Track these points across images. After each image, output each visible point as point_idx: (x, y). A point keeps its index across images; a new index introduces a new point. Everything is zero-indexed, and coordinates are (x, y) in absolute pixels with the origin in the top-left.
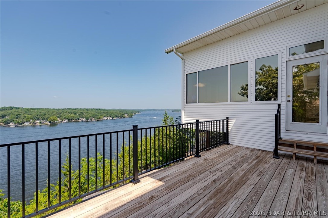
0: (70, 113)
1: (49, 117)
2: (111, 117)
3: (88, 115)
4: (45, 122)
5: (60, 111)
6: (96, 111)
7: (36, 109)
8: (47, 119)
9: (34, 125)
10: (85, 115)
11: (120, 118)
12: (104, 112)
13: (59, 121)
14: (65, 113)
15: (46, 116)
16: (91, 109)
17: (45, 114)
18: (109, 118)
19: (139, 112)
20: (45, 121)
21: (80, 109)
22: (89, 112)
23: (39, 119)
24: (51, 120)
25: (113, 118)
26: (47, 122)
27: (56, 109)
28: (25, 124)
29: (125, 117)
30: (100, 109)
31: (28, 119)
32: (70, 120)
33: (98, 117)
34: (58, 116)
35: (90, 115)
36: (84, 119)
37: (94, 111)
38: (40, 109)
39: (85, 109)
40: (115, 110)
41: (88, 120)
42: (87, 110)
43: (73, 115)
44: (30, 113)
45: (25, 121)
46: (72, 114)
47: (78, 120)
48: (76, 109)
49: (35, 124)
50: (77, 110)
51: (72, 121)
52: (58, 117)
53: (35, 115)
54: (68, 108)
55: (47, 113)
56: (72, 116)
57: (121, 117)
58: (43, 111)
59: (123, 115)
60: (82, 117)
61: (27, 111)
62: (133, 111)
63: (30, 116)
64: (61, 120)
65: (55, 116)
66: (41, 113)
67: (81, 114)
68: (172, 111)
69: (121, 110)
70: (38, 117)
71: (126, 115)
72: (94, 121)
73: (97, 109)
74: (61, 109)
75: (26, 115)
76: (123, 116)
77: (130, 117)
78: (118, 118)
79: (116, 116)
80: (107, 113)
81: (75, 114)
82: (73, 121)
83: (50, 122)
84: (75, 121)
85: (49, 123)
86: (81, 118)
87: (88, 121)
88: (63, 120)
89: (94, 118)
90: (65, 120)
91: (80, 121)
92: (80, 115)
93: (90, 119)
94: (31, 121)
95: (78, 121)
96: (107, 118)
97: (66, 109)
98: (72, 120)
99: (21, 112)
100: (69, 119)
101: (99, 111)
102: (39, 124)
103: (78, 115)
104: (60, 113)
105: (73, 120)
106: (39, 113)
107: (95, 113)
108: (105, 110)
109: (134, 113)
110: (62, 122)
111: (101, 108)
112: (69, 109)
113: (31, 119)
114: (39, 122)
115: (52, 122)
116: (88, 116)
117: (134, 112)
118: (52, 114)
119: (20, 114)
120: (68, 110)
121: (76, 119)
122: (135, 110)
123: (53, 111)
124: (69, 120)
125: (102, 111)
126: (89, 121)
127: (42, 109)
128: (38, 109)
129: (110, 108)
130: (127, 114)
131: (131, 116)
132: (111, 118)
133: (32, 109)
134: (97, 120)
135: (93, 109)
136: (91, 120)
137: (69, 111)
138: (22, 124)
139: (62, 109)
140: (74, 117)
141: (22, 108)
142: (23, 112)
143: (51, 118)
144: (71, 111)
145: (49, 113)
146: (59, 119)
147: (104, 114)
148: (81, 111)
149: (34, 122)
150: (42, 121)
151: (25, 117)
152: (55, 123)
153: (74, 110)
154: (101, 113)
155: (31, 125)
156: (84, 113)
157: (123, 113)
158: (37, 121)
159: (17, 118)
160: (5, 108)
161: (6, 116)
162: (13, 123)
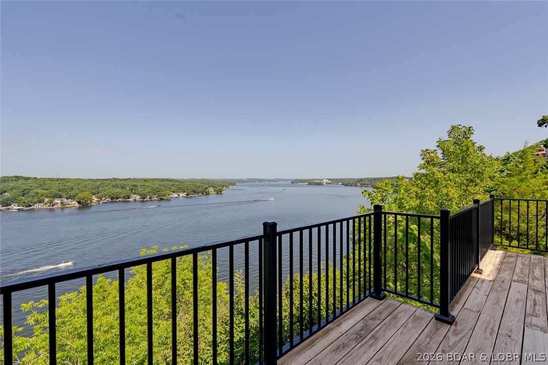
0: (116, 186)
1: (77, 194)
2: (185, 193)
3: (144, 190)
4: (70, 203)
5: (98, 183)
6: (161, 183)
7: (57, 180)
8: (73, 196)
9: (51, 207)
10: (140, 189)
11: (200, 194)
12: (173, 185)
13: (95, 199)
14: (107, 186)
15: (73, 193)
16: (153, 180)
17: (72, 189)
18: (181, 195)
19: (234, 184)
20: (70, 200)
21: (134, 179)
22: (147, 184)
23: (61, 197)
24: (80, 198)
25: (187, 195)
26: (74, 203)
27: (93, 180)
28: (35, 206)
30: (167, 180)
31: (42, 198)
32: (114, 199)
33: (162, 193)
34: (94, 191)
35: (148, 190)
36: (138, 197)
37: (157, 182)
38: (64, 179)
39: (142, 179)
40: (193, 182)
41: (144, 198)
42: (146, 181)
43: (119, 190)
44: (46, 188)
45: (36, 200)
46: (117, 187)
47: (129, 198)
48: (126, 180)
49: (53, 206)
50: (129, 180)
51: (118, 200)
52: (94, 194)
53: (54, 190)
54: (113, 178)
55: (75, 187)
56: (116, 191)
57: (202, 193)
58: (69, 184)
59: (206, 189)
60: (134, 194)
61: (42, 183)
62: (224, 182)
63: (45, 192)
64: (99, 198)
66: (66, 187)
67: (134, 189)
68: (292, 183)
69: (203, 181)
70: (60, 193)
71: (211, 190)
72: (155, 200)
73: (162, 180)
74: (102, 180)
75: (39, 191)
76: (207, 191)
77: (217, 193)
78: (197, 195)
79: (194, 192)
80: (178, 186)
81: (123, 187)
82: (120, 201)
83: (79, 203)
84: (123, 200)
85: (77, 205)
86: (133, 196)
87: (145, 200)
88: (103, 199)
89: (155, 195)
90: (106, 198)
91: (131, 199)
92: (132, 190)
93: (148, 197)
94: (46, 200)
95: (128, 200)
96: (179, 195)
97: (109, 179)
98: (117, 198)
99: (30, 185)
100: (112, 196)
101: (166, 183)
102: (60, 206)
103: (128, 189)
104: (98, 186)
105: (120, 198)
106: (61, 188)
107: (158, 186)
108: (177, 181)
109: (226, 186)
110: (101, 202)
111: (171, 177)
112: (115, 179)
113: (47, 197)
114: (59, 202)
115: (83, 202)
116: (145, 192)
117: (225, 184)
118: (84, 189)
119: (30, 188)
120: (113, 181)
121: (124, 197)
122: (229, 180)
123: (87, 182)
124: (112, 198)
125: (170, 183)
126: (147, 200)
127: (68, 180)
128: (61, 180)
129: (186, 178)
130: (213, 187)
131: (219, 192)
132: (184, 195)
133: (52, 180)
134: (161, 199)
135: (156, 179)
136: (150, 198)
137: (113, 183)
138: (30, 206)
139: (104, 180)
140: (121, 193)
141: (35, 178)
142: (35, 185)
143: (80, 195)
144: (117, 182)
145: (79, 187)
146: (96, 197)
147: (173, 188)
148: (134, 184)
149: (51, 202)
150: (65, 200)
151: (37, 193)
152: (88, 204)
153: (123, 182)
154: (169, 186)
155: (46, 207)
156: (140, 187)
157: (207, 186)
158: (57, 201)
159: (23, 195)
160: (6, 179)
161: (5, 192)
162: (16, 205)
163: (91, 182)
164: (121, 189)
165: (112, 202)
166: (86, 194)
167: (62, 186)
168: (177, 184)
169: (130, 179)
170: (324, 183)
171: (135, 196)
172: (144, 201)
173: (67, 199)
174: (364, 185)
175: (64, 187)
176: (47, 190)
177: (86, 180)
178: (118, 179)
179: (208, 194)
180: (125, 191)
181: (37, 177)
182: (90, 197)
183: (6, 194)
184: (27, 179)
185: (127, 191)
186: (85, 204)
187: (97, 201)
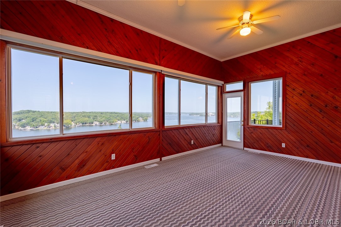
2: (125, 121)
3: (101, 119)
5: (75, 115)
6: (111, 114)
7: (51, 112)
9: (49, 128)
11: (134, 121)
12: (118, 116)
14: (80, 116)
16: (106, 113)
18: (123, 122)
21: (95, 112)
22: (103, 115)
23: (54, 123)
24: (65, 123)
27: (71, 113)
28: (40, 127)
29: (139, 121)
30: (114, 113)
31: (43, 123)
33: (112, 121)
34: (73, 119)
35: (104, 119)
36: (98, 123)
37: (108, 114)
38: (55, 112)
39: (100, 112)
42: (102, 113)
43: (87, 119)
45: (40, 124)
46: (86, 117)
47: (92, 123)
48: (90, 113)
51: (86, 125)
53: (50, 118)
54: (83, 112)
56: (85, 119)
57: (136, 121)
58: (58, 115)
61: (43, 114)
62: (148, 114)
64: (75, 123)
65: (69, 120)
69: (136, 114)
70: (53, 120)
71: (141, 119)
73: (111, 113)
75: (42, 119)
76: (138, 119)
77: (144, 121)
81: (89, 117)
83: (64, 126)
86: (95, 122)
87: (102, 125)
88: (78, 124)
89: (107, 121)
91: (94, 124)
92: (94, 118)
93: (104, 122)
94: (46, 124)
96: (122, 122)
97: (80, 112)
98: (86, 124)
99: (36, 115)
100: (83, 122)
101: (113, 115)
102: (54, 128)
103: (92, 118)
104: (75, 117)
105: (87, 123)
106: (54, 117)
107: (109, 116)
108: (120, 113)
109: (149, 117)
110: (76, 126)
111: (116, 111)
112: (84, 112)
113: (46, 122)
114: (53, 125)
115: (66, 126)
116: (102, 120)
118: (67, 118)
119: (36, 117)
121: (90, 123)
122: (151, 113)
123: (68, 114)
124: (83, 124)
125: (116, 115)
126: (103, 125)
127: (57, 113)
128: (53, 112)
130: (142, 117)
131: (146, 120)
132: (125, 122)
133: (48, 112)
134: (111, 124)
135: (108, 112)
136: (105, 124)
137: (83, 115)
138: (37, 127)
139: (77, 113)
141: (39, 111)
142: (39, 116)
143: (65, 121)
144: (85, 114)
146: (73, 122)
147: (118, 118)
148: (95, 115)
149: (49, 125)
150: (56, 124)
153: (88, 114)
154: (115, 117)
155: (45, 128)
156: (99, 117)
157: (138, 117)
159: (33, 121)
160: (23, 112)
161: (23, 119)
162: (29, 127)
164: (88, 118)
167: (54, 116)
168: (120, 115)
169: (92, 112)
170: (210, 115)
171: (96, 122)
174: (236, 116)
175: (55, 117)
176: (46, 118)
179: (138, 121)
181: (40, 111)
182: (70, 123)
183: (23, 121)
184: (34, 112)
185: (91, 119)
186: (68, 127)
187: (74, 125)
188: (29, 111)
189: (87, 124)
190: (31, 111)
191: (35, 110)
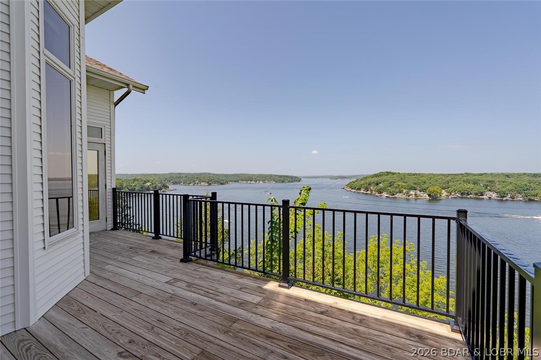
0: (468, 182)
1: (428, 187)
3: (504, 187)
4: (422, 195)
5: (449, 178)
6: (533, 179)
7: (414, 175)
8: (425, 189)
9: (407, 197)
10: (498, 186)
13: (444, 194)
14: (457, 181)
15: (424, 186)
17: (425, 183)
20: (422, 192)
21: (492, 174)
22: (510, 180)
23: (416, 190)
24: (431, 192)
26: (425, 195)
27: (444, 175)
28: (397, 195)
31: (402, 189)
32: (464, 194)
33: (533, 192)
34: (444, 186)
35: (510, 187)
36: (494, 195)
38: (419, 174)
39: (503, 174)
42: (508, 176)
43: (471, 186)
44: (405, 181)
45: (398, 190)
46: (469, 183)
47: (482, 195)
48: (481, 175)
49: (409, 196)
50: (484, 175)
51: (468, 196)
52: (444, 188)
53: (411, 183)
54: (466, 173)
55: (427, 181)
56: (468, 187)
58: (422, 178)
60: (490, 191)
61: (403, 177)
63: (404, 184)
64: (448, 193)
65: (438, 187)
66: (420, 181)
67: (489, 185)
70: (415, 186)
72: (520, 200)
74: (453, 174)
75: (400, 183)
81: (476, 183)
82: (471, 197)
83: (429, 195)
84: (475, 196)
85: (428, 197)
87: (505, 199)
88: (453, 194)
90: (456, 193)
91: (485, 197)
92: (486, 186)
93: (510, 195)
94: (405, 191)
95: (481, 197)
97: (461, 174)
98: (468, 194)
100: (462, 191)
102: (414, 197)
103: (482, 185)
104: (448, 181)
105: (471, 194)
106: (416, 181)
110: (450, 197)
112: (468, 174)
113: (405, 188)
114: (414, 193)
115: (433, 196)
116: (504, 190)
118: (435, 183)
119: (394, 181)
120: (465, 176)
121: (476, 194)
124: (462, 194)
126: (507, 200)
128: (417, 174)
133: (410, 175)
137: (465, 178)
138: (394, 195)
139: (455, 175)
140: (473, 189)
141: (399, 173)
142: (398, 179)
143: (431, 189)
144: (469, 177)
145: (431, 181)
146: (445, 191)
148: (491, 179)
149: (407, 193)
150: (418, 192)
151: (399, 185)
152: (437, 197)
153: (477, 177)
155: (404, 196)
156: (497, 183)
158: (412, 192)
159: (390, 186)
160: (382, 174)
161: (380, 183)
162: (386, 193)
163: (442, 177)
164: (473, 185)
165: (462, 197)
166: (435, 188)
169: (486, 174)
171: (490, 193)
172: (502, 200)
173: (420, 191)
175: (418, 181)
177: (438, 175)
178: (471, 174)
180: (477, 187)
181: (401, 172)
182: (439, 192)
183: (381, 185)
184: (394, 174)
185: (480, 187)
186: (435, 197)
187: (447, 195)
188: (387, 172)
189: (471, 196)
190: (391, 173)
191: (395, 172)
